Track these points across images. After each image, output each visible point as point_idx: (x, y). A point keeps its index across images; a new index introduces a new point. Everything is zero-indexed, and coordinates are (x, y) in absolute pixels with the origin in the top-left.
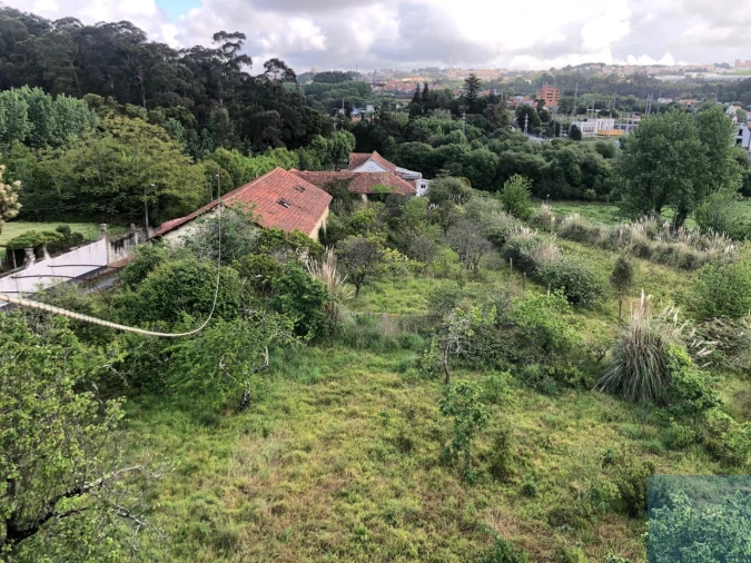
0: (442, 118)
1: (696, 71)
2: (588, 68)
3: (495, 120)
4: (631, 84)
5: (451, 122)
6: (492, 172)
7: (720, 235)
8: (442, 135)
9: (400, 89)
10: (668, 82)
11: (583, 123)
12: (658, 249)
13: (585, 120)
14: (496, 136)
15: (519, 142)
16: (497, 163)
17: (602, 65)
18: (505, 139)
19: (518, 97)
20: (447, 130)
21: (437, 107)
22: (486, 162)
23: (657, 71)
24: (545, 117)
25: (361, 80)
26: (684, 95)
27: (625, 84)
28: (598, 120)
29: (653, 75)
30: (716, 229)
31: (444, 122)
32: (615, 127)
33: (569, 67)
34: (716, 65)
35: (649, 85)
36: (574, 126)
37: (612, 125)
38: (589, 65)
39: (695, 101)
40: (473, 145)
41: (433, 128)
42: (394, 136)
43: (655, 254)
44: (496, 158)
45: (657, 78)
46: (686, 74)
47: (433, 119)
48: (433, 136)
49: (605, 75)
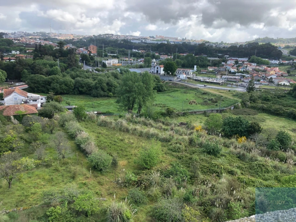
0: (49, 60)
1: (144, 39)
2: (107, 36)
3: (72, 61)
4: (123, 44)
5: (53, 62)
6: (72, 87)
7: (151, 119)
8: (49, 69)
9: (28, 42)
10: (135, 43)
11: (107, 61)
12: (131, 129)
13: (108, 60)
14: (73, 70)
15: (82, 73)
16: (74, 83)
17: (113, 35)
18: (76, 72)
19: (81, 49)
20: (52, 66)
21: (47, 54)
22: (69, 83)
23: (132, 38)
24: (92, 58)
25: (8, 37)
26: (141, 48)
27: (121, 44)
28: (112, 60)
29: (130, 40)
30: (149, 117)
31: (50, 62)
32: (119, 62)
33: (100, 35)
34: (150, 37)
35: (129, 44)
36: (104, 63)
37: (117, 62)
38: (107, 34)
39: (144, 51)
40: (63, 75)
41: (45, 64)
42: (27, 69)
43: (131, 131)
44: (73, 81)
45: (132, 41)
46: (141, 40)
47: (45, 61)
48: (45, 69)
49: (114, 39)
